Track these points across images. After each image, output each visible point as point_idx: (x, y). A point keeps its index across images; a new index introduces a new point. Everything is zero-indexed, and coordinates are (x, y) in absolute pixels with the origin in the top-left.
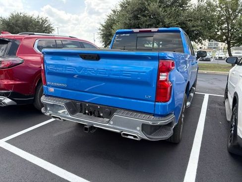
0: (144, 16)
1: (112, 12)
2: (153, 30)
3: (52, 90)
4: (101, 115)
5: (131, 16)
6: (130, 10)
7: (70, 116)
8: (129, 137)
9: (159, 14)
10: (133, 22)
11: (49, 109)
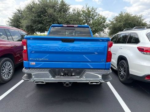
0: (45, 16)
1: (17, 11)
2: (75, 26)
3: (34, 63)
4: (73, 74)
5: (36, 15)
6: (34, 11)
7: (53, 79)
8: (94, 83)
9: (54, 16)
10: (37, 19)
11: (34, 77)
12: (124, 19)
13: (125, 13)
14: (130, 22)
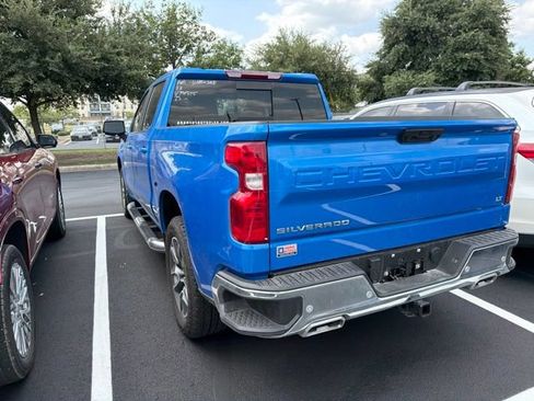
3: (291, 248)
7: (380, 300)
11: (309, 309)
12: (297, 55)
13: (292, 32)
14: (313, 64)
